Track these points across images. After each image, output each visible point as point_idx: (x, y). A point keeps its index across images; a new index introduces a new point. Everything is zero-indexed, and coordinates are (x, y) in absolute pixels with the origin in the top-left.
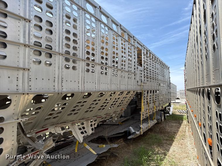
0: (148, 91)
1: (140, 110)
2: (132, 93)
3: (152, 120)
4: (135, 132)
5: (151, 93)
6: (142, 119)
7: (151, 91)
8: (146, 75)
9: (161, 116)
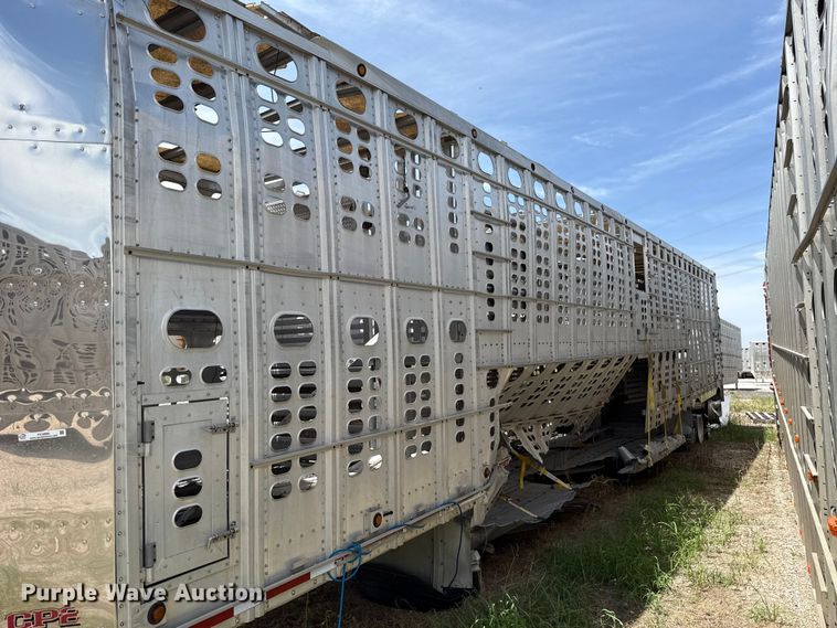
0: (661, 354)
1: (644, 405)
2: (626, 360)
3: (671, 434)
4: (636, 460)
5: (667, 359)
6: (648, 430)
7: (668, 353)
8: (654, 312)
9: (695, 427)
